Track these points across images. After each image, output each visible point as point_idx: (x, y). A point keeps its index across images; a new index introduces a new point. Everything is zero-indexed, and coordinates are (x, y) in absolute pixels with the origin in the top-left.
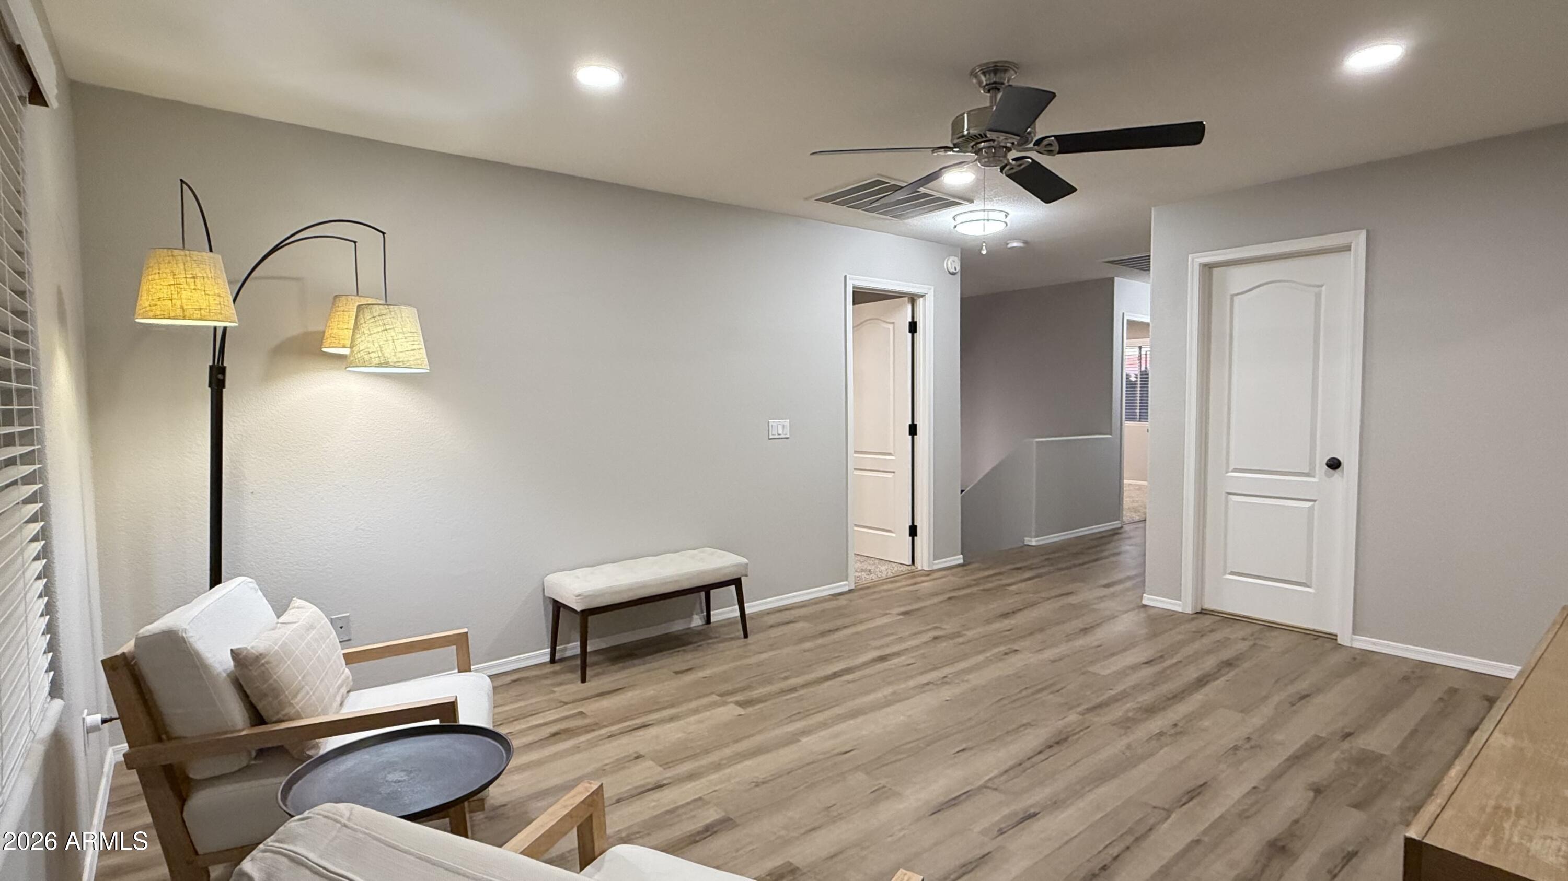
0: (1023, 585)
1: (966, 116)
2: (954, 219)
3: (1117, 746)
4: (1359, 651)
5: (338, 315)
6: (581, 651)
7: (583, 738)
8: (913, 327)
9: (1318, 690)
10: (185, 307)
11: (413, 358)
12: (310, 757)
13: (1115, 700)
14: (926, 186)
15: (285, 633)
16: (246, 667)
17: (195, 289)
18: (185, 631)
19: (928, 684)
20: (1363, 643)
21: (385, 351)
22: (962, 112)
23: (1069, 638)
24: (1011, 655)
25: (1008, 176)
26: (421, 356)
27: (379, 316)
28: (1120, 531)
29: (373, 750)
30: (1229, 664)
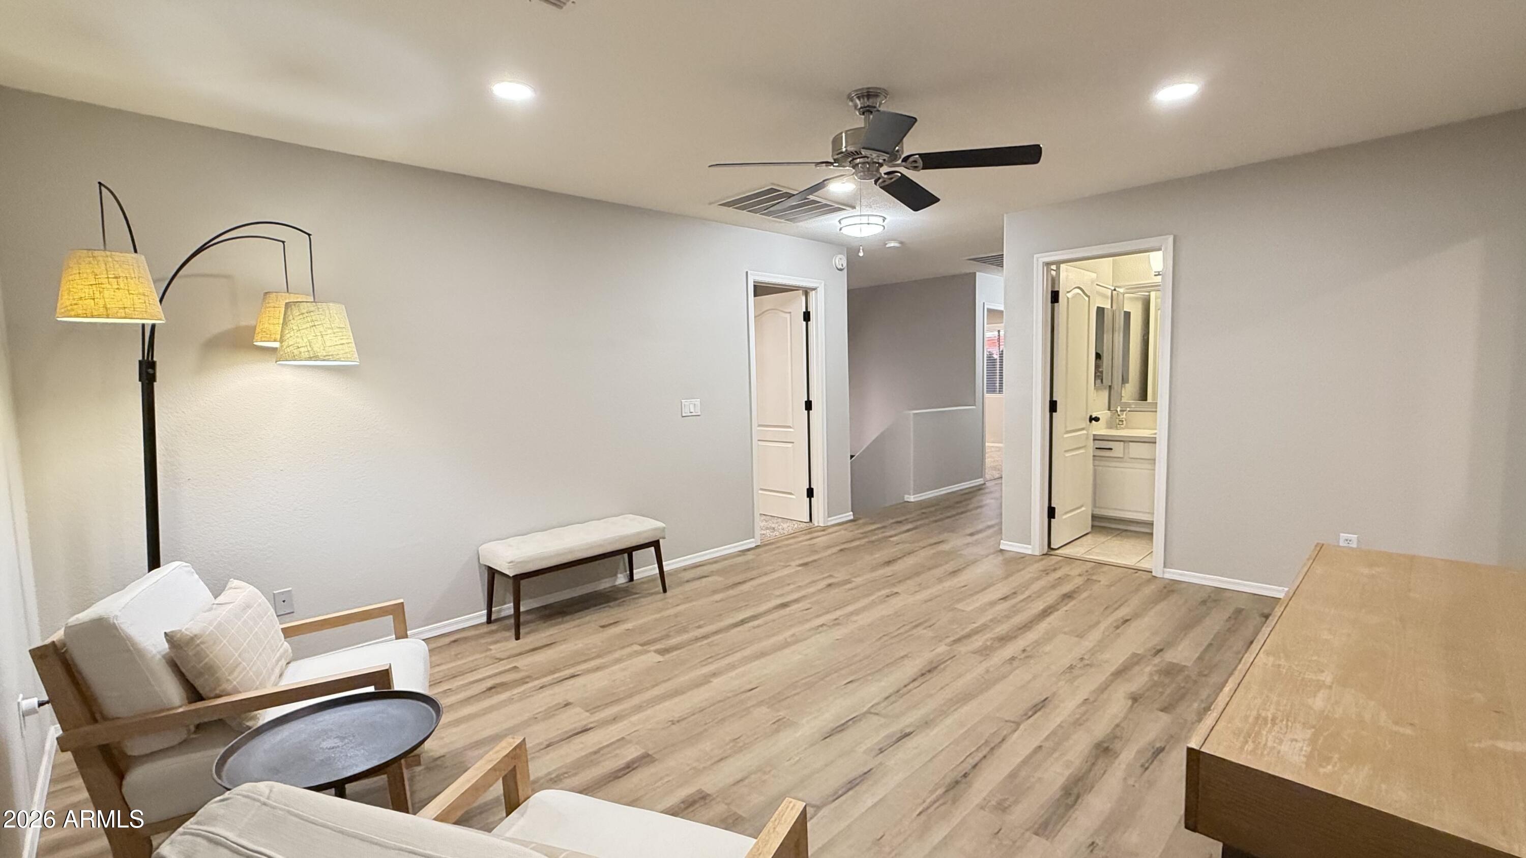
0: (903, 536)
1: (844, 135)
2: (840, 223)
3: (975, 671)
4: (1167, 581)
5: (269, 311)
6: (515, 612)
7: (515, 691)
8: (807, 316)
9: (1136, 615)
10: (108, 306)
11: (342, 352)
12: (250, 728)
13: (976, 632)
14: (816, 194)
15: (221, 614)
16: (181, 648)
17: (118, 289)
18: (116, 617)
19: (822, 625)
20: (1173, 574)
21: (314, 346)
22: (840, 132)
23: (940, 580)
24: (891, 597)
25: (881, 187)
26: (351, 349)
27: (307, 313)
28: (984, 486)
29: (308, 719)
30: (1068, 596)
